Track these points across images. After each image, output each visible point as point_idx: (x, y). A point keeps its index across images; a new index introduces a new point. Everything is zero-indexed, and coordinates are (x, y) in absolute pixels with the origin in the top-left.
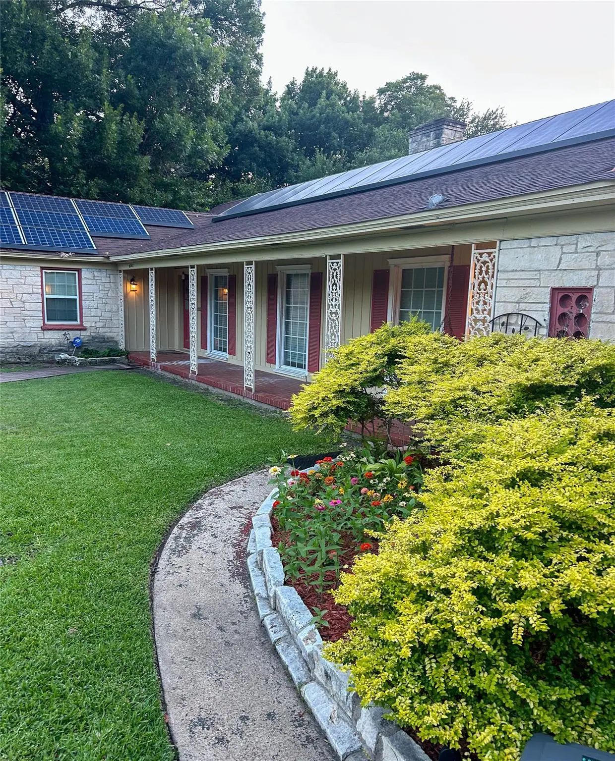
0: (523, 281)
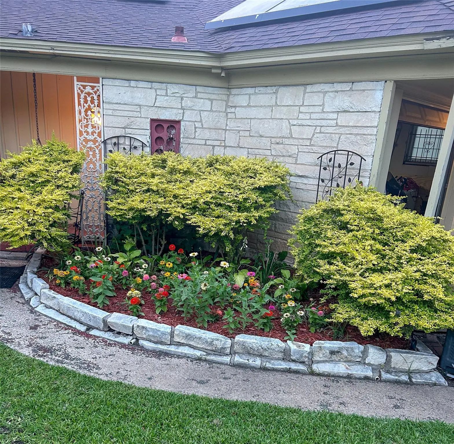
0: (127, 112)
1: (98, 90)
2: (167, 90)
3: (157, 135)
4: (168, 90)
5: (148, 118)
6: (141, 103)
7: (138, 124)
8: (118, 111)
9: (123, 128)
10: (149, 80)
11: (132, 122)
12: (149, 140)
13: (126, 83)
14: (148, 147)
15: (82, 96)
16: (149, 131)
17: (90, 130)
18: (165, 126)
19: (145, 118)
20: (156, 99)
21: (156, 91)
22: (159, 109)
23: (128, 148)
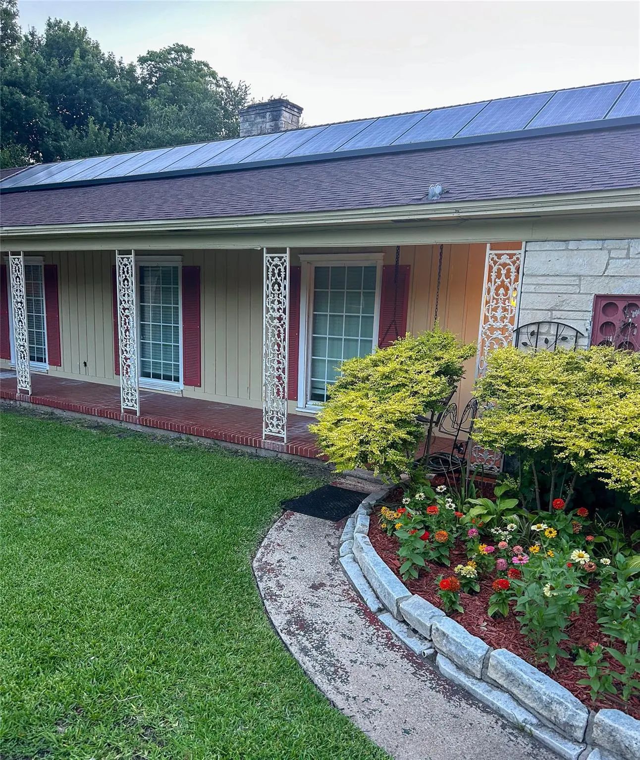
0: (558, 287)
1: (518, 259)
2: (628, 250)
3: (604, 319)
4: (631, 249)
5: (591, 294)
6: (582, 273)
7: (572, 303)
8: (543, 287)
9: (549, 310)
10: (599, 238)
11: (563, 301)
12: (589, 327)
13: (562, 246)
14: (586, 337)
15: (495, 269)
16: (591, 314)
17: (499, 314)
18: (621, 305)
19: (585, 294)
20: (608, 264)
21: (609, 253)
22: (613, 278)
23: (552, 339)
